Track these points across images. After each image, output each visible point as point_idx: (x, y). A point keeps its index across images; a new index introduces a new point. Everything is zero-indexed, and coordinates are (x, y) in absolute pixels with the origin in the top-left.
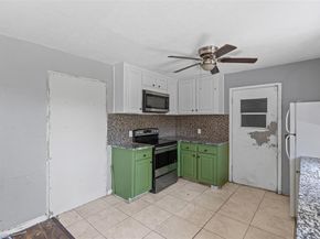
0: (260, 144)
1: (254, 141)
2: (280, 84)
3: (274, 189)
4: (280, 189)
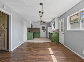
0: (44, 32)
4: (46, 37)
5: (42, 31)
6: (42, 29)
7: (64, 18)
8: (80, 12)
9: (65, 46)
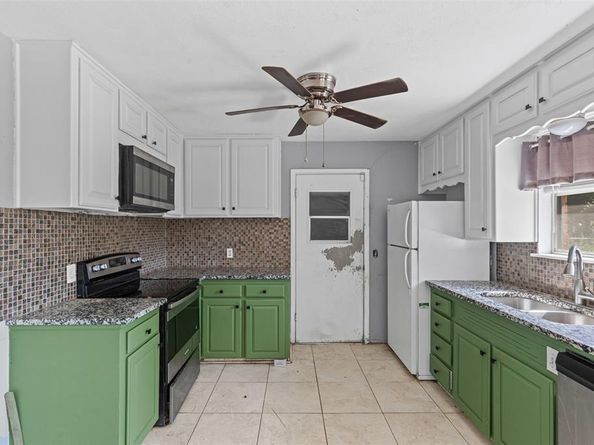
0: (340, 267)
1: (331, 264)
2: (367, 172)
3: (359, 338)
4: (367, 336)
5: (307, 254)
6: (319, 232)
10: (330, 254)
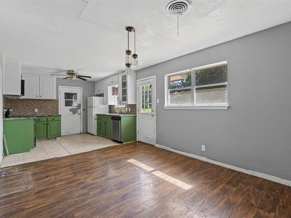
0: (74, 114)
1: (71, 113)
2: (82, 88)
3: (79, 132)
4: (82, 131)
7: (155, 76)
8: (194, 70)
9: (158, 146)
10: (71, 110)
